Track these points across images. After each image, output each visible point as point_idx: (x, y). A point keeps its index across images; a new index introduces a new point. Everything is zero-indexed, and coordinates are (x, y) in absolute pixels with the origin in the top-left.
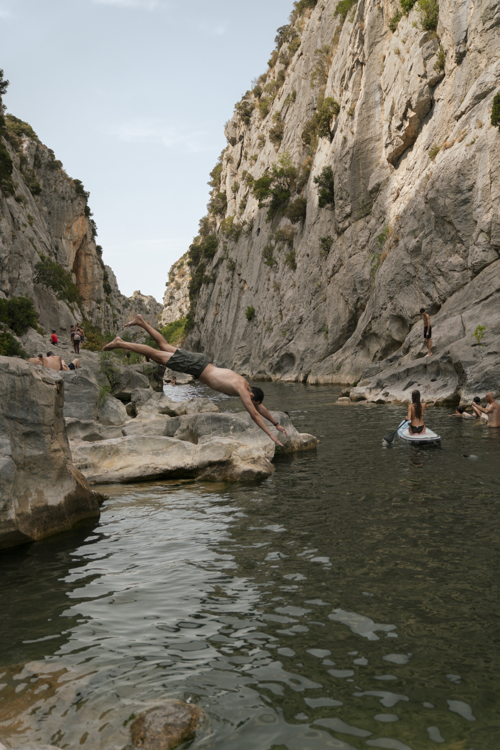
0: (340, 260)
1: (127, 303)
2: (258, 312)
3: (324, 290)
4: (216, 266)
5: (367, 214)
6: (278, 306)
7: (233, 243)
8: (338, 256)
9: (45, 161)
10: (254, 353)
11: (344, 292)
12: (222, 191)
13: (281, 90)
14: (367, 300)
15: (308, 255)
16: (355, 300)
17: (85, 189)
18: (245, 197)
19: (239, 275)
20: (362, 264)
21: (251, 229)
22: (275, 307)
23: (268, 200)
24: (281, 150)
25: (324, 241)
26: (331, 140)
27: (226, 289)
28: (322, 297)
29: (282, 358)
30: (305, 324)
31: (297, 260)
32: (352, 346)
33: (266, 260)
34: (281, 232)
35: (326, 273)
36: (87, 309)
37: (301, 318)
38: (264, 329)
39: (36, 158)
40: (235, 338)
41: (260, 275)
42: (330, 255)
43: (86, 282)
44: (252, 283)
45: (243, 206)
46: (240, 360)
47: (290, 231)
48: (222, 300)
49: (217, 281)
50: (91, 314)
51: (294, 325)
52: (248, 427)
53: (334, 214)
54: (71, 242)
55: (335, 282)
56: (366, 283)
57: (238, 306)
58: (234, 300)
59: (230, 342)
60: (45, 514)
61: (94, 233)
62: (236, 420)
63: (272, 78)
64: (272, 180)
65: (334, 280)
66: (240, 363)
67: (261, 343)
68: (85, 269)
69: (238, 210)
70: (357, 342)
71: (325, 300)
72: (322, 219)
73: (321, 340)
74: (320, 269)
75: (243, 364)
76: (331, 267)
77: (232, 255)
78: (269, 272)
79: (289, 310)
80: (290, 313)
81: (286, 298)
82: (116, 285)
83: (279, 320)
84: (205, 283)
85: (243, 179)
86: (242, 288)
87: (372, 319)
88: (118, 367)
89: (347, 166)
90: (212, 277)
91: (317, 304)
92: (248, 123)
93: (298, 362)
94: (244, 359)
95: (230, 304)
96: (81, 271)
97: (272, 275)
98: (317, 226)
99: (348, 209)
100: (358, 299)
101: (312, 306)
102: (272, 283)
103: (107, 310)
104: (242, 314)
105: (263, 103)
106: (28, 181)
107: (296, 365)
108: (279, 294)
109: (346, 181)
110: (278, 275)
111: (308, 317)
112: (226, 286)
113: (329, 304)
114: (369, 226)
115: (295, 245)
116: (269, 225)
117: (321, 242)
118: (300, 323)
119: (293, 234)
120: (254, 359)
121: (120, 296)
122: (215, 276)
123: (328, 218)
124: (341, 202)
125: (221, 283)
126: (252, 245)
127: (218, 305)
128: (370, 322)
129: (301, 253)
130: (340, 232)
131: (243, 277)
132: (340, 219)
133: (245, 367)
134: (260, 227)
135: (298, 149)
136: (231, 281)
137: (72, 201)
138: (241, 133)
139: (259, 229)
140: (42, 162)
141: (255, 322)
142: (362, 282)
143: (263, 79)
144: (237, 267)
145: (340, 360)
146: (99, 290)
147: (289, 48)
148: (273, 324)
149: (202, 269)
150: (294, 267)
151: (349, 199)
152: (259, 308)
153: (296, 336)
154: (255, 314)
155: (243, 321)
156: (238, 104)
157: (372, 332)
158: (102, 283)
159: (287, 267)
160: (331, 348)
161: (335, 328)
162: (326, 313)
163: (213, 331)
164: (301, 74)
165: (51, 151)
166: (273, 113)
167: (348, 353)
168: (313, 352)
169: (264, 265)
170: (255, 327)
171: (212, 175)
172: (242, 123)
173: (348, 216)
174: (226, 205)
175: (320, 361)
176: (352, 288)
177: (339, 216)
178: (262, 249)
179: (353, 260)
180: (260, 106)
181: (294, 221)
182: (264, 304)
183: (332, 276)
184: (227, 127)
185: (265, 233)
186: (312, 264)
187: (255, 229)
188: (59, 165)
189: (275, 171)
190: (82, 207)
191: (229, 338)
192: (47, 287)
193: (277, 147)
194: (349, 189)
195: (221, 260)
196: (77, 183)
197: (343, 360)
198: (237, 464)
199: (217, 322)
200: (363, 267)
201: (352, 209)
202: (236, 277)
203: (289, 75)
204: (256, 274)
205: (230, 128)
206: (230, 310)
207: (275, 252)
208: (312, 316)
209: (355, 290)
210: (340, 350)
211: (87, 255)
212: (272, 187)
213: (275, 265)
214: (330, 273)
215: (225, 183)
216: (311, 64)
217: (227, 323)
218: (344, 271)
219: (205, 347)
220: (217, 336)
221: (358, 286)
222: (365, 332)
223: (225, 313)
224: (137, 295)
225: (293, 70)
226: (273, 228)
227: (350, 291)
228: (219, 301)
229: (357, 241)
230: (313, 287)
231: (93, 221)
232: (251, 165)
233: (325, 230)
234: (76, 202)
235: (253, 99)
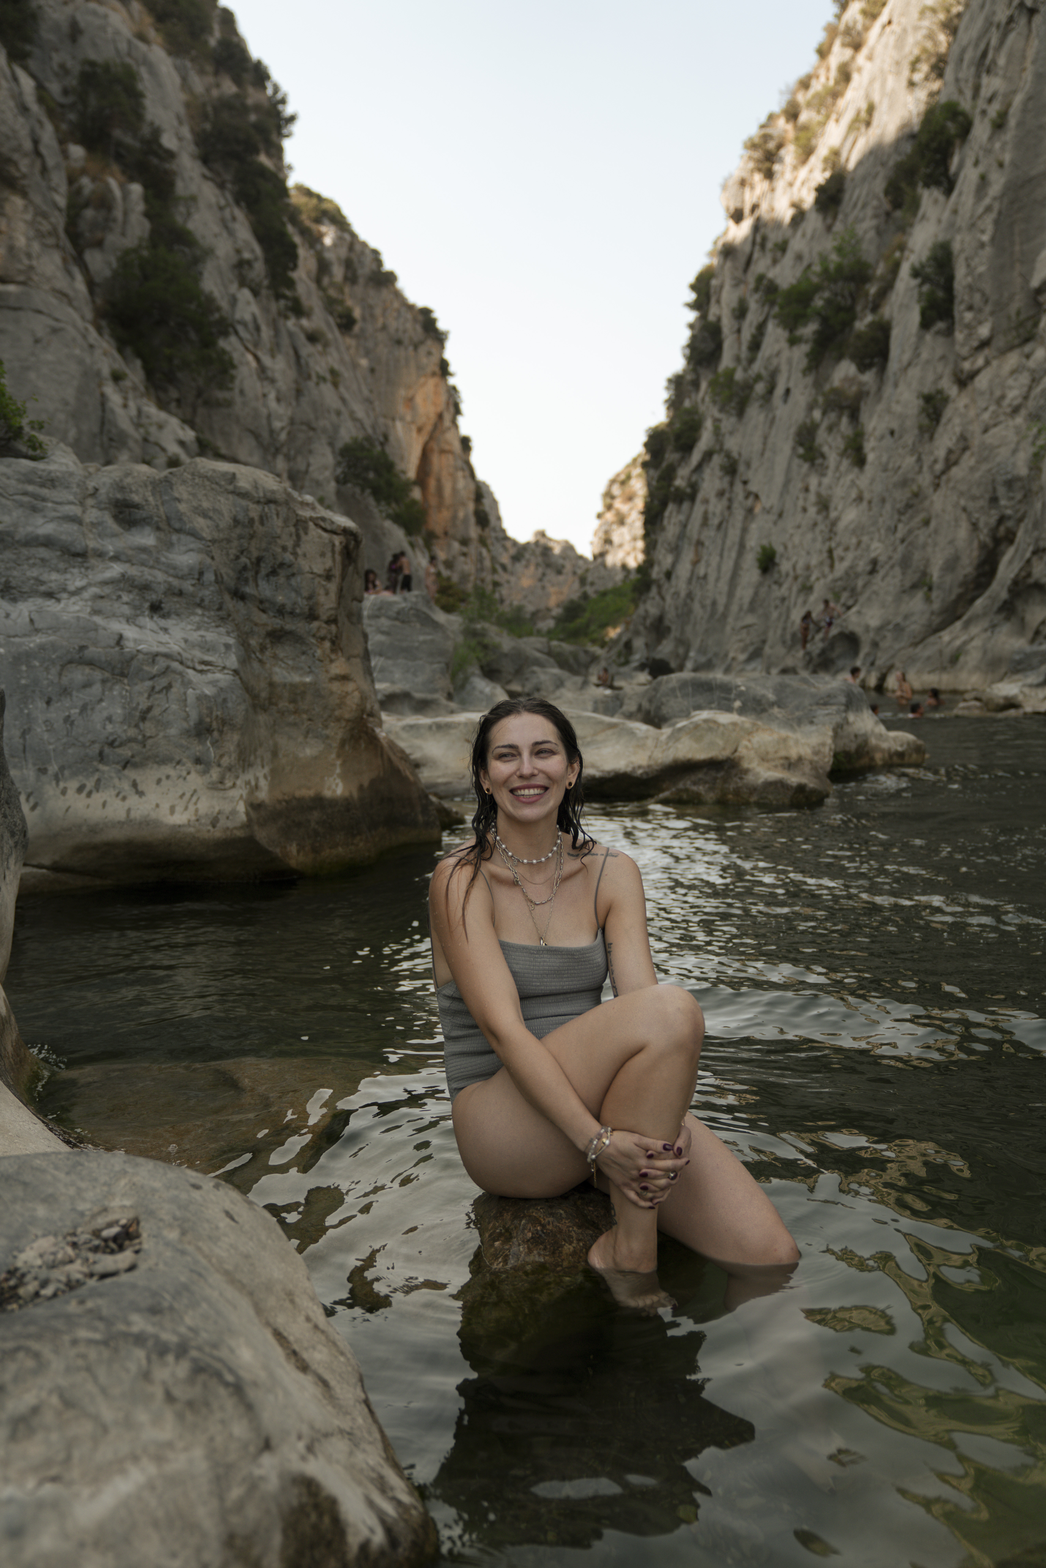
0: (963, 438)
1: (521, 552)
2: (782, 556)
3: (927, 503)
4: (699, 468)
5: (1027, 340)
6: (824, 542)
7: (733, 420)
8: (958, 430)
9: (364, 271)
10: (773, 636)
11: (971, 505)
12: (711, 318)
13: (841, 103)
14: (1020, 520)
15: (892, 433)
16: (993, 520)
17: (441, 325)
18: (761, 328)
19: (745, 483)
20: (1013, 446)
21: (771, 391)
22: (818, 545)
23: (809, 329)
24: (838, 227)
25: (928, 399)
26: (949, 191)
27: (718, 511)
28: (922, 516)
29: (832, 644)
30: (882, 572)
31: (869, 445)
32: (985, 614)
33: (801, 451)
34: (835, 391)
35: (931, 468)
36: (442, 555)
37: (874, 562)
38: (795, 589)
39: (348, 264)
40: (734, 608)
41: (787, 482)
42: (940, 429)
43: (441, 505)
44: (771, 498)
45: (755, 345)
46: (743, 650)
47: (854, 389)
48: (709, 533)
49: (700, 497)
50: (449, 564)
51: (857, 575)
52: (772, 704)
53: (953, 343)
54: (414, 428)
55: (951, 484)
56: (1019, 484)
57: (742, 546)
58: (734, 534)
59: (725, 616)
60: (316, 815)
61: (457, 411)
62: (748, 688)
63: (823, 79)
64: (817, 288)
65: (948, 481)
66: (742, 657)
67: (788, 617)
68: (439, 481)
69: (744, 353)
70: (997, 605)
71: (926, 523)
72: (925, 355)
73: (916, 604)
74: (919, 460)
75: (750, 659)
76: (941, 453)
77: (732, 444)
78: (807, 475)
79: (847, 549)
80: (850, 556)
81: (841, 525)
82: (499, 519)
83: (826, 569)
84: (674, 501)
85: (756, 290)
86: (750, 511)
87: (1034, 553)
88: (497, 640)
89: (985, 238)
90: (688, 490)
91: (910, 532)
92: (769, 175)
93: (865, 649)
94: (751, 649)
95: (724, 543)
96: (432, 484)
97: (813, 481)
98: (914, 372)
99: (984, 331)
100: (1002, 520)
101: (899, 534)
102: (812, 497)
103: (481, 559)
104: (750, 561)
105: (803, 135)
106: (330, 304)
107: (862, 655)
108: (827, 517)
109: (982, 269)
110: (826, 481)
111: (890, 558)
112: (717, 507)
113: (936, 532)
114: (1031, 363)
115: (864, 417)
116: (810, 380)
117: (921, 402)
118: (873, 571)
119: (861, 395)
120: (772, 647)
121: (506, 538)
122: (694, 488)
123: (939, 352)
124: (968, 316)
125: (706, 501)
126: (773, 421)
127: (700, 543)
128: (1029, 561)
129: (878, 433)
130: (964, 381)
131: (753, 487)
132: (965, 351)
133: (753, 665)
134: (791, 385)
135: (874, 222)
136: (727, 495)
137: (416, 347)
138: (754, 200)
139: (788, 392)
140: (360, 272)
141: (776, 576)
142: (1010, 484)
143: (805, 84)
144: (741, 468)
145: (958, 643)
146: (465, 521)
147: (864, 12)
148: (813, 578)
149: (668, 475)
150: (860, 461)
151: (988, 309)
152: (786, 547)
153: (862, 599)
154: (777, 560)
155: (751, 574)
156: (751, 139)
157: (1031, 581)
158: (471, 506)
159: (846, 463)
160: (937, 620)
161: (948, 579)
162: (929, 549)
163: (690, 596)
164: (886, 67)
165: (376, 253)
166: (822, 151)
167: (974, 630)
168: (899, 629)
169: (797, 461)
170: (775, 587)
171: (693, 287)
172: (757, 177)
173: (985, 344)
174: (719, 347)
175: (915, 645)
176: (987, 496)
177: (963, 345)
178: (793, 430)
179: (990, 438)
180: (797, 139)
181: (863, 367)
182: (796, 540)
183: (943, 472)
184: (724, 187)
185: (801, 396)
186: (900, 451)
187: (779, 391)
188: (390, 278)
189: (826, 271)
190: (435, 359)
191: (720, 609)
192: (363, 491)
193: (829, 221)
194: (987, 287)
195: (708, 455)
196: (426, 312)
197: (965, 643)
198: (751, 766)
199: (698, 578)
200: (1015, 452)
201: (993, 330)
202: (739, 488)
203: (859, 70)
204: (779, 479)
205: (734, 188)
206: (726, 554)
207: (822, 435)
208: (897, 556)
209: (994, 500)
210: (958, 624)
211: (443, 452)
212: (818, 302)
213: (819, 461)
214: (939, 467)
215: (718, 302)
216: (910, 40)
217: (718, 579)
218: (972, 462)
219: (673, 627)
220: (696, 607)
221: (1001, 491)
222: (1015, 582)
223: (715, 560)
224: (539, 538)
225: (870, 58)
226: (818, 385)
227: (982, 503)
228: (703, 538)
229: (1003, 397)
230: (901, 496)
231: (454, 388)
232: (775, 262)
233: (930, 377)
234: (422, 350)
235: (782, 125)
